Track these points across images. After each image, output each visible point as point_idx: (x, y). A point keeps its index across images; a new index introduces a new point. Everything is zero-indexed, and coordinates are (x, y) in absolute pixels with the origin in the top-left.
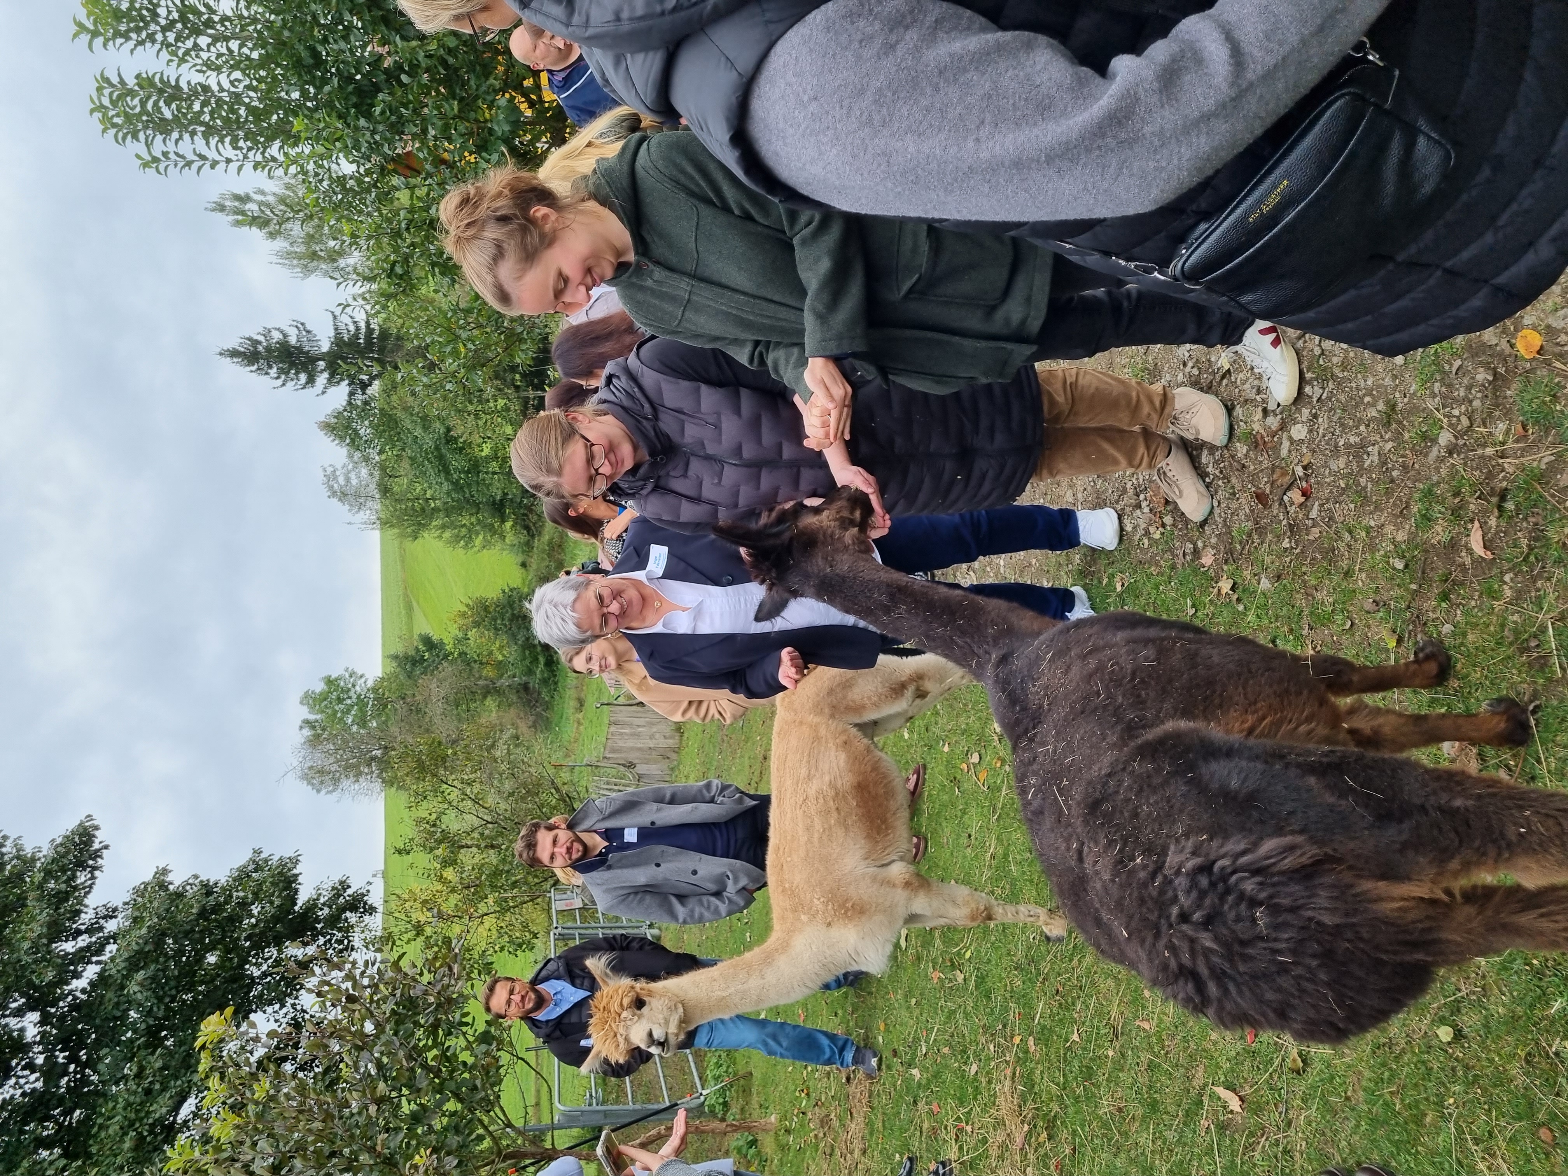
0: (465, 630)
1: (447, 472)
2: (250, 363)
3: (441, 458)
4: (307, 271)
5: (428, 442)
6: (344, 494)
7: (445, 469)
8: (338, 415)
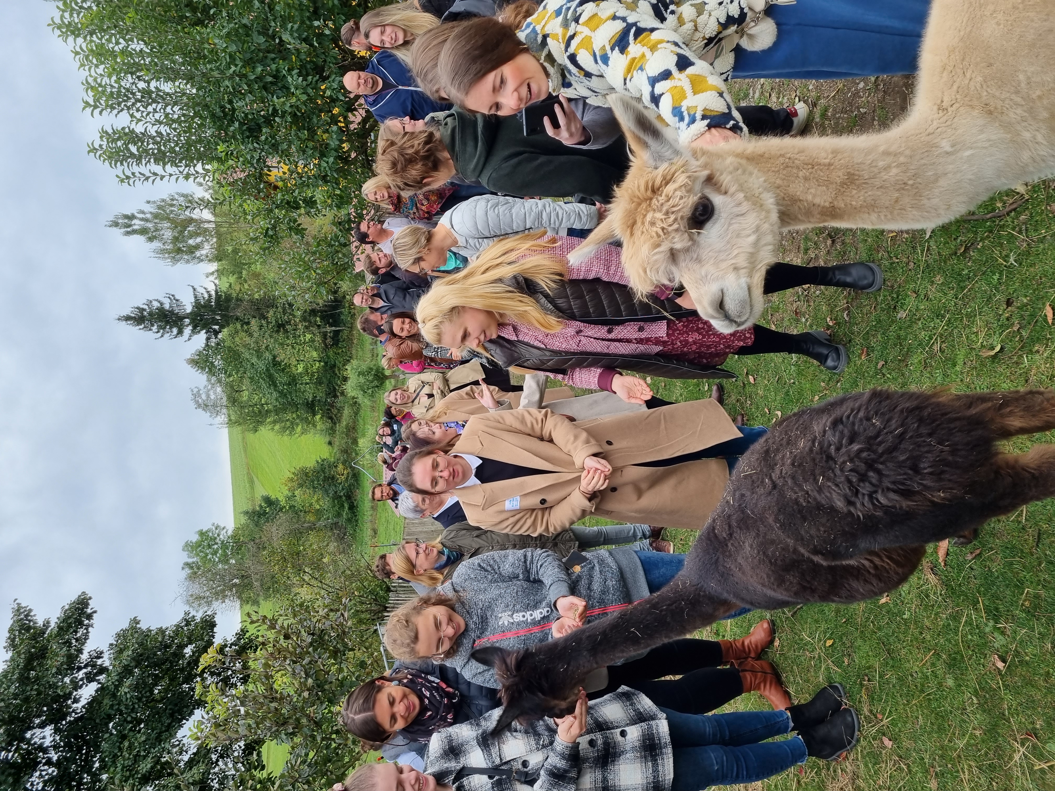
0: (292, 490)
1: (275, 386)
2: (139, 324)
3: (270, 377)
4: (175, 260)
5: (261, 366)
6: (207, 406)
7: (273, 383)
8: (200, 354)
